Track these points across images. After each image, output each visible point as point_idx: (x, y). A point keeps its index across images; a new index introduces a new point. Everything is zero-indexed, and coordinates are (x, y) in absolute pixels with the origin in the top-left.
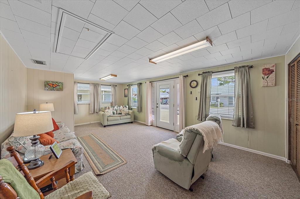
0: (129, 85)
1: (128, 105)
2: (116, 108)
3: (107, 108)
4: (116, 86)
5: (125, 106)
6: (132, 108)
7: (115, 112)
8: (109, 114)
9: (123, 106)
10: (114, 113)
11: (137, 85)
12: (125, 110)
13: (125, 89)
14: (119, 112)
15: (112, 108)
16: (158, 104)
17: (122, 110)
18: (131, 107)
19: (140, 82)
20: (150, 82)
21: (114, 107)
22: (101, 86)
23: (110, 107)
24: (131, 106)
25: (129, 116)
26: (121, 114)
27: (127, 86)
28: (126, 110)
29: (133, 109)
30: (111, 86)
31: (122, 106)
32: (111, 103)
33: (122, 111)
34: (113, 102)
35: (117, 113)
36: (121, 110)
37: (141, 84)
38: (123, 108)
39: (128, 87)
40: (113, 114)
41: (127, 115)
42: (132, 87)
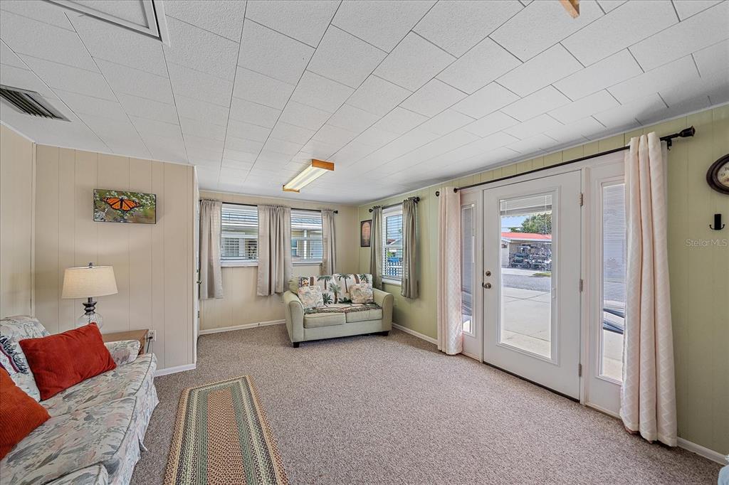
0: (377, 208)
1: (373, 271)
2: (333, 281)
3: (306, 282)
4: (337, 212)
5: (364, 277)
6: (383, 283)
7: (332, 295)
8: (311, 302)
9: (356, 277)
10: (326, 300)
11: (401, 206)
12: (363, 290)
13: (363, 223)
14: (342, 295)
15: (322, 282)
17: (354, 288)
18: (384, 280)
19: (413, 194)
20: (455, 190)
21: (328, 278)
22: (292, 211)
23: (316, 279)
24: (382, 277)
25: (376, 313)
26: (350, 302)
27: (371, 211)
28: (366, 288)
29: (387, 286)
30: (320, 211)
31: (352, 277)
32: (321, 265)
33: (352, 293)
34: (326, 262)
35: (336, 299)
36: (351, 287)
37: (417, 200)
38: (358, 282)
39: (371, 216)
40: (325, 302)
41: (368, 309)
42: (385, 215)
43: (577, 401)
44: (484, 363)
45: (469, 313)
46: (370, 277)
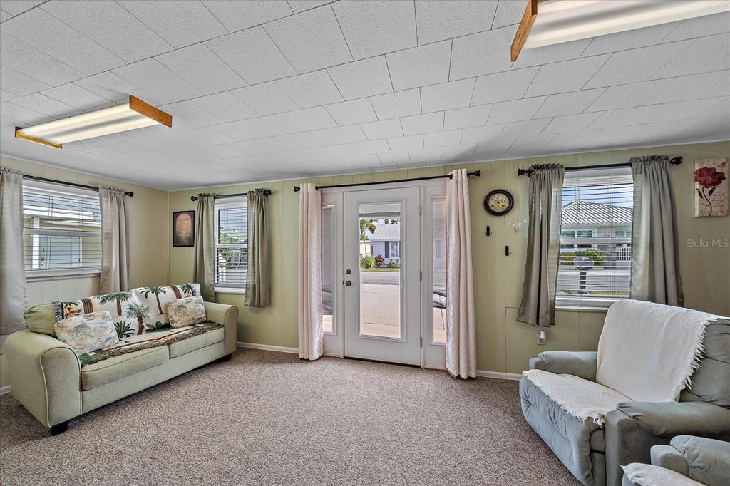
0: (204, 197)
1: (199, 276)
2: (134, 298)
3: (74, 307)
4: (131, 194)
5: (188, 288)
6: (216, 293)
7: (133, 322)
8: (90, 341)
9: (175, 289)
10: (122, 331)
11: (246, 198)
12: (190, 306)
13: (176, 214)
14: (152, 317)
15: (113, 304)
16: (349, 272)
17: (175, 305)
18: (217, 289)
19: (262, 185)
20: (317, 188)
21: (121, 297)
22: (24, 181)
23: (95, 301)
24: (214, 285)
25: (216, 334)
26: (167, 326)
27: (194, 199)
28: (195, 304)
29: (220, 297)
30: (97, 189)
31: (168, 290)
32: (98, 276)
33: (171, 313)
34: (107, 271)
35: (141, 328)
36: (168, 305)
37: (267, 193)
38: (179, 296)
39: (194, 206)
40: (120, 334)
41: (204, 331)
42: (218, 206)
43: (419, 367)
44: (346, 358)
45: (329, 312)
46: (197, 287)
